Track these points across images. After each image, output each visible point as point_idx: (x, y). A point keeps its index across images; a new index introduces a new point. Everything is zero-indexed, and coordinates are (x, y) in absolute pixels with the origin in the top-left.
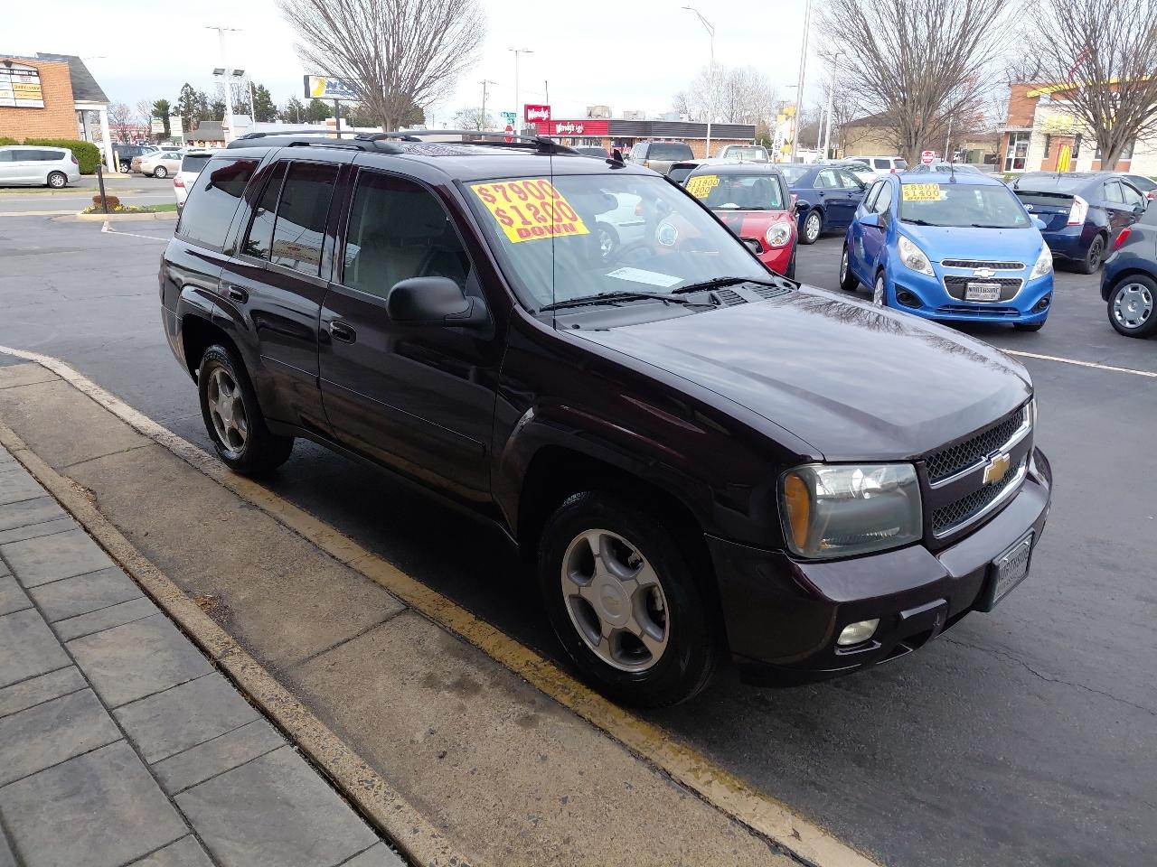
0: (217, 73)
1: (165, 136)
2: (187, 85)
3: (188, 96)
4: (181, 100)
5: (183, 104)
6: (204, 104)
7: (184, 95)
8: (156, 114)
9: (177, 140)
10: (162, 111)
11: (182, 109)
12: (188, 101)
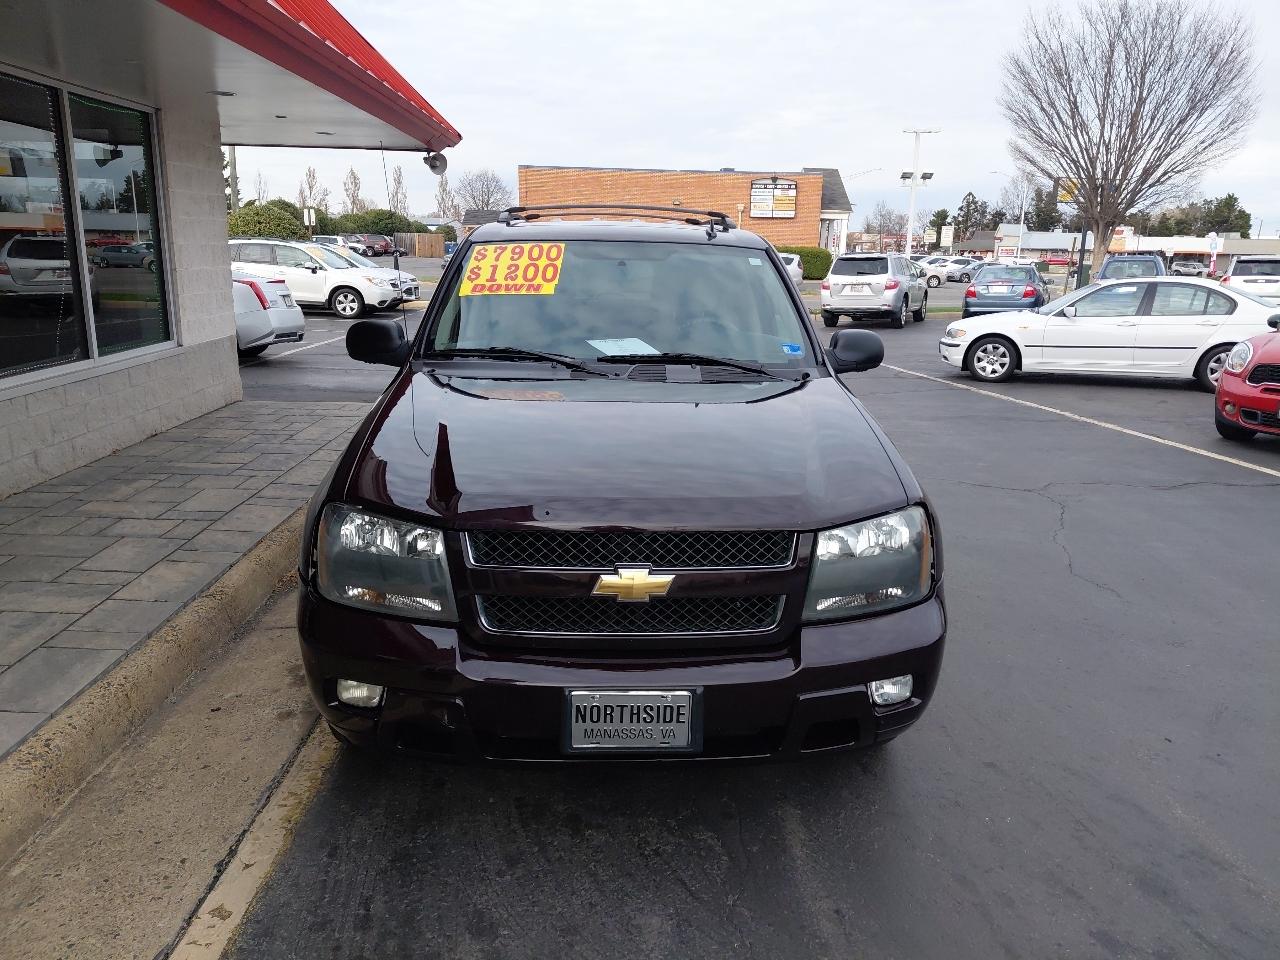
0: (905, 176)
1: (936, 246)
2: (970, 194)
3: (968, 206)
4: (961, 209)
5: (962, 213)
6: (984, 213)
7: (965, 203)
8: (933, 223)
9: (946, 251)
10: (940, 220)
11: (960, 219)
12: (968, 210)
